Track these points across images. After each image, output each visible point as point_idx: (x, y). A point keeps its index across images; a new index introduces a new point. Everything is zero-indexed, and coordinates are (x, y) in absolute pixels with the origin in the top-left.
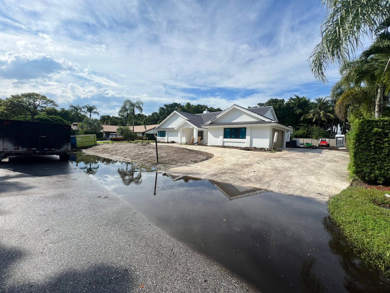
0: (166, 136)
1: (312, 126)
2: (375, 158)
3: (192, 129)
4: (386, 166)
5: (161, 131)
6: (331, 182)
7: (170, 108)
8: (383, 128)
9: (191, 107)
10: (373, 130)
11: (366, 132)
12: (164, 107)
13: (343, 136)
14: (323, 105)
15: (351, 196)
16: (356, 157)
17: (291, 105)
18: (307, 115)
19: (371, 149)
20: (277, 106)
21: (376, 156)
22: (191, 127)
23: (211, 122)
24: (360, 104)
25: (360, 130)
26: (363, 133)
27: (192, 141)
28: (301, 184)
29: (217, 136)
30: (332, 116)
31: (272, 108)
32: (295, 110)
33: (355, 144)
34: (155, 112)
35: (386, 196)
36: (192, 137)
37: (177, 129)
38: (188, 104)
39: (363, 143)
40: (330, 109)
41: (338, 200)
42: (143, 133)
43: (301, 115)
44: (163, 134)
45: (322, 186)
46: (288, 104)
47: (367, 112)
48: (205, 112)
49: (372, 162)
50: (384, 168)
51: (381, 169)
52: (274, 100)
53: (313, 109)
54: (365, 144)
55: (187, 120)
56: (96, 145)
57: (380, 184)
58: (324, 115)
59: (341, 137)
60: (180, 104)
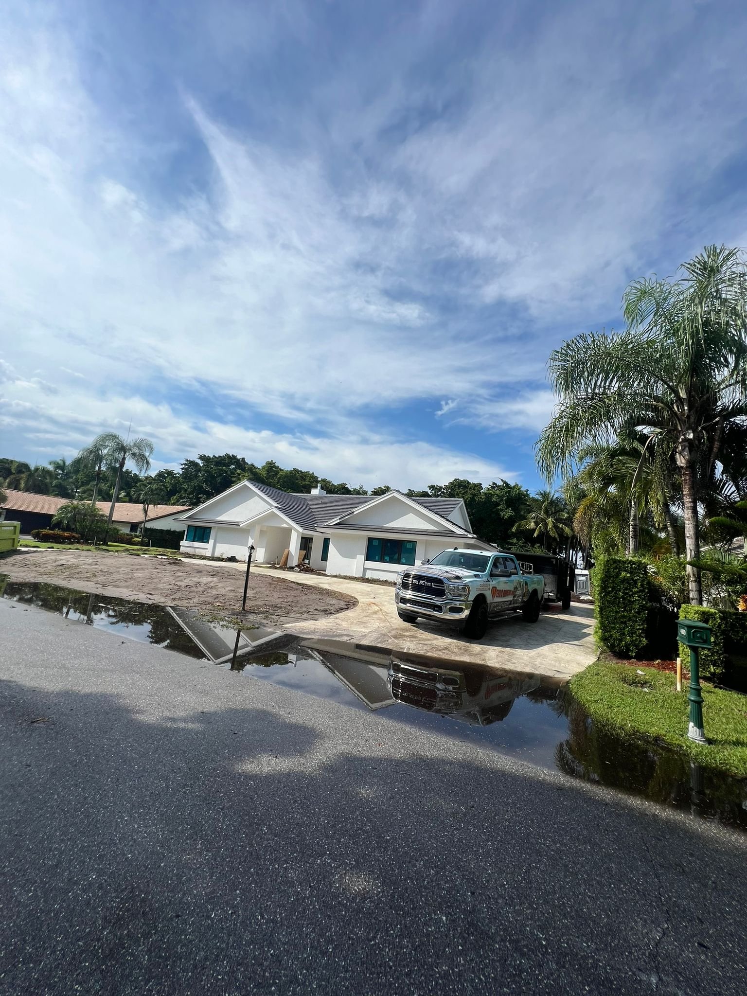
0: (211, 541)
1: (533, 546)
2: (624, 617)
3: (288, 532)
4: (638, 629)
5: (196, 527)
6: (572, 655)
7: (215, 465)
8: (631, 573)
9: (277, 473)
10: (621, 573)
11: (613, 577)
12: (200, 462)
13: (586, 572)
14: (553, 507)
15: (598, 674)
16: (602, 614)
17: (494, 499)
18: (523, 522)
19: (619, 602)
20: (468, 496)
21: (626, 613)
22: (285, 525)
23: (339, 521)
24: (609, 519)
25: (606, 572)
26: (609, 577)
27: (283, 559)
28: (530, 658)
29: (348, 554)
30: (567, 530)
31: (463, 502)
32: (502, 510)
33: (600, 593)
34: (166, 470)
35: (637, 673)
36: (286, 551)
37: (247, 526)
38: (270, 464)
39: (609, 592)
40: (564, 515)
41: (582, 678)
42: (134, 526)
43: (511, 521)
44: (201, 534)
45: (558, 660)
46: (488, 496)
47: (619, 535)
48: (315, 492)
49: (622, 623)
50: (635, 633)
51: (632, 633)
52: (462, 482)
53: (534, 512)
54: (613, 594)
55: (276, 507)
56: (16, 552)
57: (631, 658)
58: (555, 527)
59: (583, 575)
60: (243, 459)
